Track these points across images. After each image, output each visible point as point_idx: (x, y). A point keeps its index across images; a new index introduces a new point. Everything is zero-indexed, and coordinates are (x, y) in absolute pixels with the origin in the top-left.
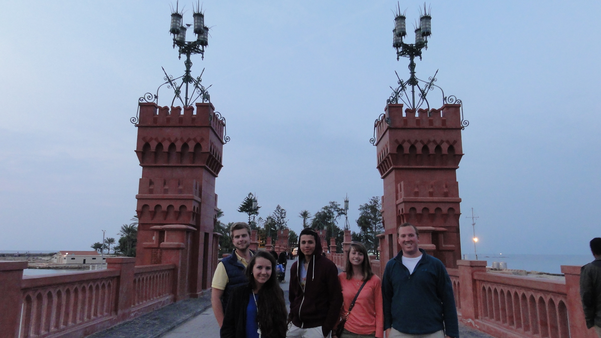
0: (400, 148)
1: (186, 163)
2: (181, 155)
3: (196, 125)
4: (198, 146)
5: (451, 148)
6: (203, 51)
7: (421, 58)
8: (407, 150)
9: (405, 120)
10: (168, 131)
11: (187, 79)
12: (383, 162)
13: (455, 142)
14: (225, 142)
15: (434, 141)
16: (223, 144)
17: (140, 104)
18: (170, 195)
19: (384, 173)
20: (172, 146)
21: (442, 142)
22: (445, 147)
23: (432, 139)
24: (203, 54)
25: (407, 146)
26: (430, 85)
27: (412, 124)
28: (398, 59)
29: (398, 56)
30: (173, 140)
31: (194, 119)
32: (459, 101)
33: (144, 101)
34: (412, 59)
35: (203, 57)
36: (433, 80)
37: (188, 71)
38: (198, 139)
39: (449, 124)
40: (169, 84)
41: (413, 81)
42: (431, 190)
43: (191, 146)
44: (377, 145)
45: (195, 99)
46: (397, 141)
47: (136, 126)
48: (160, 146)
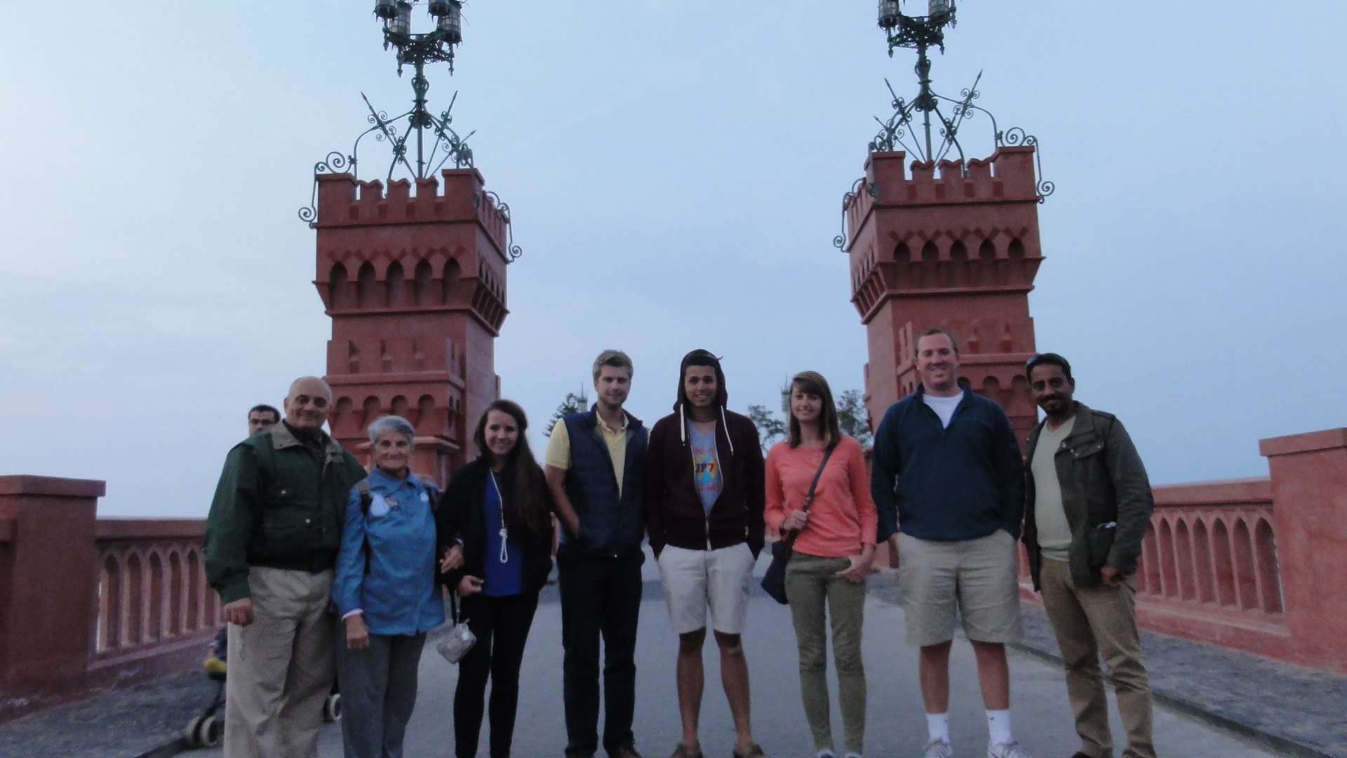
0: (902, 249)
1: (428, 303)
2: (416, 286)
3: (446, 218)
4: (452, 264)
5: (1016, 246)
6: (451, 55)
7: (942, 49)
8: (917, 256)
9: (911, 187)
10: (384, 235)
11: (420, 118)
12: (865, 287)
13: (1024, 231)
14: (509, 257)
15: (978, 232)
16: (506, 262)
17: (318, 178)
18: (397, 374)
19: (868, 309)
20: (395, 267)
21: (995, 232)
22: (1002, 245)
23: (972, 228)
24: (451, 62)
25: (916, 245)
26: (965, 107)
27: (926, 195)
28: (891, 52)
29: (891, 47)
30: (395, 254)
31: (439, 206)
32: (1031, 138)
33: (327, 171)
34: (922, 51)
35: (451, 69)
36: (971, 95)
37: (420, 102)
38: (452, 250)
39: (1010, 192)
40: (380, 131)
41: (926, 102)
42: (973, 339)
43: (437, 263)
44: (849, 250)
45: (439, 161)
46: (893, 235)
47: (313, 226)
48: (367, 268)
